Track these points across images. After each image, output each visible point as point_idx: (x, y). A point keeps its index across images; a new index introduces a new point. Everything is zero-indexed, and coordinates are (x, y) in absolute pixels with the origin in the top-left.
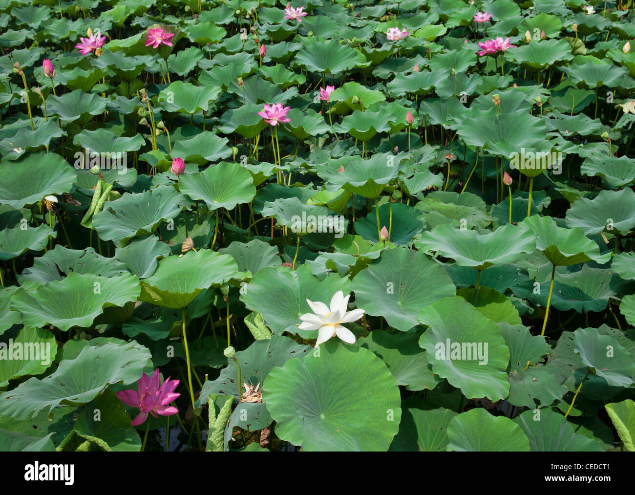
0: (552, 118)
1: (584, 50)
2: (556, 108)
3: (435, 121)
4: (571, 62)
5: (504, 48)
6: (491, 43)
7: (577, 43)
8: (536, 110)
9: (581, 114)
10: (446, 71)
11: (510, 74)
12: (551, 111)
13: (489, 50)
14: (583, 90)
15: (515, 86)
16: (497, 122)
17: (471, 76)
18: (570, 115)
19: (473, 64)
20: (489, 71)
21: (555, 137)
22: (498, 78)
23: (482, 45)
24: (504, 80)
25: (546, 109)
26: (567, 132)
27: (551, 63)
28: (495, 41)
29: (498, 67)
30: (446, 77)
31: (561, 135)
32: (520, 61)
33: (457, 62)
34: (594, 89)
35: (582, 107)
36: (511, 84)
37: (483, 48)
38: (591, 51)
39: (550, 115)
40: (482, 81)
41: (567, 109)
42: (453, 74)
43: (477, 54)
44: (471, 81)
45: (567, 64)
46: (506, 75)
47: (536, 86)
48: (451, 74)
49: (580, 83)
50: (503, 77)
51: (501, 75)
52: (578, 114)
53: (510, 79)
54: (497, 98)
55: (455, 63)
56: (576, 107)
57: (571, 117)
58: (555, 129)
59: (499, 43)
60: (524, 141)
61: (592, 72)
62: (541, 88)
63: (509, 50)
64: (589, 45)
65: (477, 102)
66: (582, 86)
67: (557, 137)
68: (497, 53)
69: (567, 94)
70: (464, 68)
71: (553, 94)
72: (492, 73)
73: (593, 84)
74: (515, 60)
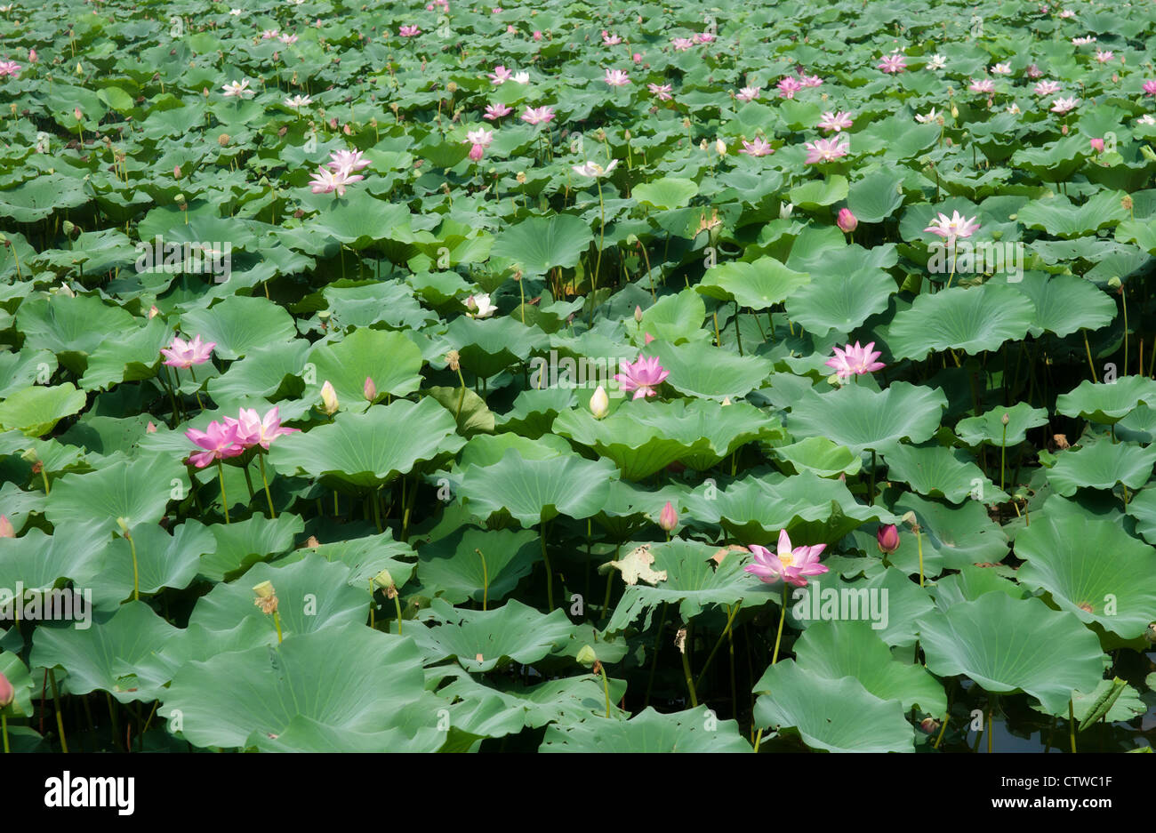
0: (431, 624)
1: (485, 418)
2: (438, 594)
3: (85, 682)
4: (459, 457)
5: (266, 439)
6: (224, 428)
7: (466, 399)
8: (383, 612)
9: (511, 601)
10: (99, 526)
11: (294, 511)
12: (427, 605)
13: (221, 447)
14: (506, 532)
15: (313, 543)
16: (276, 665)
17: (180, 529)
18: (479, 607)
19: (179, 492)
20: (232, 506)
21: (448, 680)
22: (260, 528)
23: (200, 435)
24: (278, 530)
25: (412, 600)
26: (480, 658)
27: (405, 467)
28: (236, 422)
29: (256, 490)
30: (101, 545)
31: (466, 670)
32: (316, 470)
33: (130, 492)
34: (536, 528)
35: (511, 582)
36: (300, 541)
37: (202, 442)
38: (507, 417)
39: (425, 615)
40: (214, 542)
41: (469, 589)
42: (120, 533)
43: (187, 462)
44: (181, 546)
45: (449, 463)
46: (282, 514)
47: (372, 537)
48: (116, 536)
49: (494, 515)
50: (274, 520)
51: (268, 516)
52: (503, 603)
53: (295, 524)
54: (267, 595)
55: (124, 495)
56: (493, 583)
57: (484, 616)
58: (445, 655)
59: (248, 426)
60: (364, 712)
61: (523, 482)
62: (386, 541)
63: (281, 444)
64: (499, 401)
65: (208, 607)
66: (503, 522)
67: (454, 678)
68: (248, 455)
69: (461, 548)
70: (154, 509)
71: (425, 551)
72: (240, 513)
73: (529, 516)
74: (303, 472)
